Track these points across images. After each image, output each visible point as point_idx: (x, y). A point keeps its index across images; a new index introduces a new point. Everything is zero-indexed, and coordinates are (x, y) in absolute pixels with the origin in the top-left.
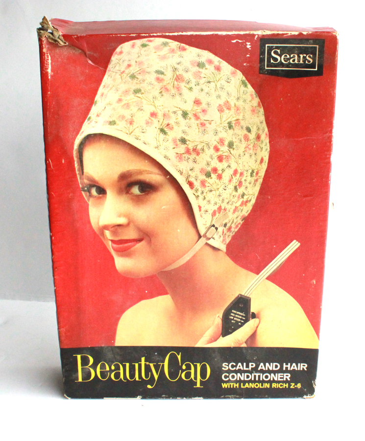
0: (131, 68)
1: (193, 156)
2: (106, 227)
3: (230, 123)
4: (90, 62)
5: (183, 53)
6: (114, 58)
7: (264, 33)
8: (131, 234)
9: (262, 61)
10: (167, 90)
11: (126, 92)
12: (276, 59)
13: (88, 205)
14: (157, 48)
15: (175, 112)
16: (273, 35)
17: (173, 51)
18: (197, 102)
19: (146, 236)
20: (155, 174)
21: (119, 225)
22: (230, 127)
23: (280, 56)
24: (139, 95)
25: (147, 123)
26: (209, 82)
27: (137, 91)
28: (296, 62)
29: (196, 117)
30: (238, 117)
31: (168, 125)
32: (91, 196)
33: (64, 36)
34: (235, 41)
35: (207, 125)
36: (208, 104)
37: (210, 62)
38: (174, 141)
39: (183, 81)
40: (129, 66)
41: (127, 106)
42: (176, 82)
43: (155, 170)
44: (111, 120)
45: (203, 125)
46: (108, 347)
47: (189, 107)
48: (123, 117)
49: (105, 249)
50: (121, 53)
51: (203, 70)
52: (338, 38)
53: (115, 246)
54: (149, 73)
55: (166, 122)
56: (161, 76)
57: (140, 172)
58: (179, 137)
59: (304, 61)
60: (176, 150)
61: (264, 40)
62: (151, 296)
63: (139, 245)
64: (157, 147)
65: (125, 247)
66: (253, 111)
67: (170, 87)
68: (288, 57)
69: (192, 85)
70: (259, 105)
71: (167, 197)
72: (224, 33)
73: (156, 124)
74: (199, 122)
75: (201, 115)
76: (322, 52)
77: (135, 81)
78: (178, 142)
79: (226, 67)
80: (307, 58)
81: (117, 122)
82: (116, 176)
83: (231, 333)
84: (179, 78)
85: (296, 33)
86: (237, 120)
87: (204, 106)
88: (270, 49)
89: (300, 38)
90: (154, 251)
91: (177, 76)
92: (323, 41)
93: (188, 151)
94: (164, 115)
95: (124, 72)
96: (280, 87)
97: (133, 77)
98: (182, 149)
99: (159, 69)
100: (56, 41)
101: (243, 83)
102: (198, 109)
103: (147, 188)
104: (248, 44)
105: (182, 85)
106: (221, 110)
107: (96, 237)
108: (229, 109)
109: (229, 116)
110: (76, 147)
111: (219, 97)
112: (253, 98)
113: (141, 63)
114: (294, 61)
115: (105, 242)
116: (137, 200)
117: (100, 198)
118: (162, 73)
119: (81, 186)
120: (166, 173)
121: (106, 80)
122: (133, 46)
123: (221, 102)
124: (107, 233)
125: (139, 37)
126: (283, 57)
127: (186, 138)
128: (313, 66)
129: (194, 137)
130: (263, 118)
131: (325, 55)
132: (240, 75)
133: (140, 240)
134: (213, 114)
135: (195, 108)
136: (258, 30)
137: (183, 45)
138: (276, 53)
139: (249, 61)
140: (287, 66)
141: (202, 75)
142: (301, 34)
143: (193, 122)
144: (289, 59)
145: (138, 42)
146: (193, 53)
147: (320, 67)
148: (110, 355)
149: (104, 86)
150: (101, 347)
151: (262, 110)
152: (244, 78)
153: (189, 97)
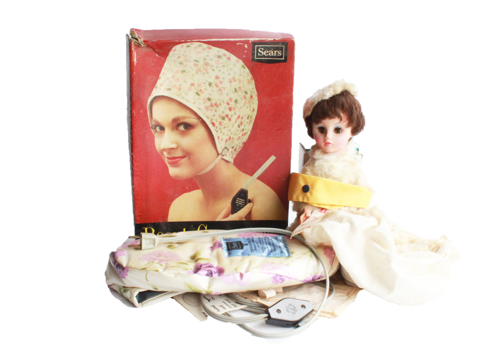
0: (180, 59)
1: (215, 108)
2: (164, 150)
3: (235, 89)
4: (157, 55)
5: (210, 50)
6: (171, 53)
7: (255, 40)
8: (179, 154)
9: (253, 54)
10: (200, 71)
11: (177, 72)
12: (261, 54)
13: (154, 137)
14: (196, 48)
15: (204, 83)
16: (260, 40)
17: (204, 49)
18: (217, 77)
19: (187, 154)
20: (193, 118)
21: (172, 149)
22: (236, 91)
23: (264, 51)
24: (184, 73)
25: (189, 89)
26: (224, 66)
27: (183, 71)
28: (272, 55)
29: (217, 86)
30: (240, 86)
31: (201, 90)
32: (156, 131)
33: (144, 41)
34: (238, 44)
35: (223, 90)
36: (223, 79)
37: (225, 55)
38: (204, 99)
39: (209, 65)
40: (179, 57)
41: (178, 80)
42: (205, 67)
43: (193, 116)
44: (168, 88)
45: (220, 90)
46: (163, 223)
47: (212, 80)
48: (175, 86)
49: (163, 162)
50: (175, 50)
51: (221, 60)
52: (295, 41)
53: (169, 161)
54: (190, 61)
55: (199, 89)
56: (197, 63)
57: (184, 118)
58: (207, 97)
59: (277, 54)
60: (205, 105)
61: (254, 43)
62: (190, 190)
63: (183, 160)
64: (194, 103)
65: (175, 162)
66: (249, 82)
67: (202, 69)
68: (268, 52)
69: (214, 68)
70: (252, 78)
71: (200, 132)
72: (232, 40)
73: (194, 90)
74: (218, 88)
75: (219, 85)
76: (286, 49)
77: (182, 66)
78: (206, 100)
79: (234, 58)
80: (278, 52)
81: (172, 89)
82: (170, 120)
83: (236, 212)
84: (207, 64)
85: (272, 39)
86: (240, 87)
87: (221, 79)
88: (258, 48)
89: (274, 42)
90: (192, 164)
91: (206, 63)
92: (287, 44)
93: (212, 105)
94: (198, 85)
95: (176, 61)
96: (263, 69)
97: (181, 63)
98: (208, 104)
99: (196, 59)
100: (139, 44)
101: (243, 66)
102: (218, 81)
103: (188, 126)
104: (246, 45)
105: (209, 68)
106: (230, 82)
107: (159, 156)
108: (235, 81)
109: (235, 85)
110: (148, 103)
111: (229, 74)
112: (248, 75)
113: (186, 56)
114: (271, 54)
115: (163, 159)
116: (183, 134)
117: (161, 132)
118: (198, 61)
119: (151, 126)
120: (199, 118)
121: (166, 65)
122: (182, 47)
123: (231, 77)
124: (165, 153)
125: (186, 42)
126: (265, 52)
127: (211, 98)
128: (281, 57)
129: (215, 97)
130: (254, 86)
131: (288, 51)
132: (241, 62)
133: (184, 157)
134: (226, 84)
135: (216, 80)
136: (251, 37)
137: (210, 46)
138: (261, 50)
139: (246, 54)
140: (268, 57)
141: (220, 62)
142: (275, 40)
143: (215, 88)
144: (268, 53)
145: (185, 45)
146: (215, 50)
147: (286, 57)
148: (164, 228)
149: (165, 69)
150: (160, 223)
151: (253, 82)
152: (243, 64)
153: (213, 74)
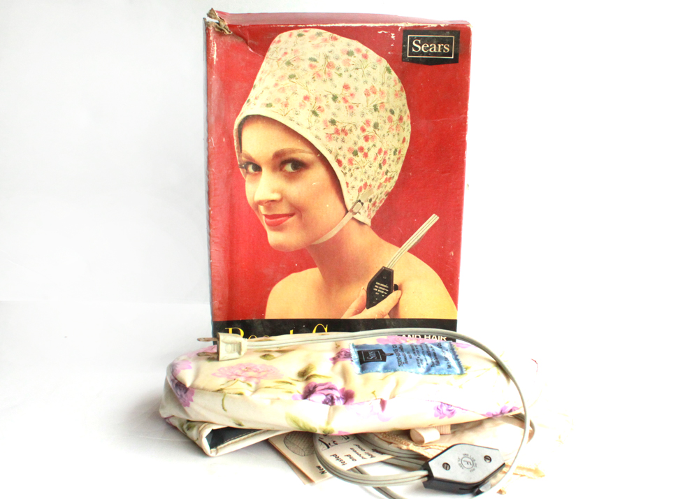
0: (287, 56)
1: (342, 136)
2: (260, 203)
3: (375, 106)
4: (250, 49)
5: (335, 42)
6: (272, 47)
7: (407, 26)
8: (283, 209)
9: (405, 49)
10: (319, 76)
11: (282, 77)
12: (417, 49)
13: (245, 181)
14: (312, 38)
15: (326, 96)
16: (415, 27)
17: (325, 40)
18: (346, 87)
19: (297, 210)
20: (307, 152)
21: (273, 201)
22: (376, 109)
23: (421, 46)
24: (294, 80)
25: (301, 105)
26: (357, 69)
27: (292, 77)
28: (435, 51)
29: (345, 100)
30: (382, 101)
31: (319, 107)
32: (248, 172)
33: (229, 26)
34: (381, 32)
35: (355, 107)
36: (356, 89)
37: (358, 50)
38: (325, 122)
39: (334, 67)
40: (286, 53)
41: (283, 90)
42: (327, 69)
43: (308, 149)
44: (268, 102)
45: (351, 107)
46: (258, 320)
47: (338, 91)
48: (279, 100)
49: (259, 222)
50: (279, 41)
51: (352, 58)
52: (472, 29)
53: (268, 220)
54: (303, 60)
55: (318, 105)
56: (314, 63)
57: (293, 151)
58: (329, 119)
59: (442, 50)
60: (327, 131)
61: (407, 31)
62: (301, 269)
63: (290, 220)
64: (309, 128)
65: (277, 222)
66: (396, 95)
67: (322, 73)
68: (428, 46)
69: (342, 71)
70: (402, 89)
71: (317, 175)
72: (372, 25)
73: (309, 107)
74: (347, 105)
75: (349, 99)
76: (457, 42)
77: (290, 67)
78: (328, 124)
79: (373, 56)
80: (445, 47)
81: (274, 105)
82: (271, 155)
83: (375, 305)
84: (330, 65)
85: (435, 25)
86: (382, 103)
87: (352, 90)
88: (412, 39)
89: (439, 30)
90: (305, 225)
91: (329, 63)
92: (459, 32)
93: (337, 132)
94: (316, 99)
95: (280, 59)
96: (420, 74)
97: (289, 63)
98: (331, 129)
99: (313, 57)
100: (221, 30)
101: (388, 69)
102: (347, 93)
103: (300, 166)
104: (393, 34)
105: (333, 71)
106: (367, 94)
107: (252, 212)
108: (375, 93)
109: (375, 99)
110: (236, 127)
111: (366, 82)
112: (396, 84)
113: (296, 51)
114: (433, 50)
115: (259, 217)
116: (291, 177)
117: (256, 175)
118: (315, 60)
119: (239, 163)
120: (316, 151)
121: (265, 66)
122: (290, 36)
123: (368, 87)
124: (262, 208)
125: (296, 28)
126: (423, 46)
127: (336, 119)
128: (450, 54)
129: (343, 119)
130: (405, 101)
131: (461, 45)
132: (385, 63)
133: (291, 215)
134: (360, 98)
135: (345, 92)
136: (399, 22)
137: (335, 35)
138: (417, 43)
139: (393, 50)
140: (428, 54)
141: (351, 63)
142: (439, 26)
143: (342, 105)
144: (429, 48)
145: (295, 32)
146: (343, 42)
147: (456, 55)
148: (260, 328)
149: (262, 72)
150: (252, 321)
151: (404, 94)
152: (388, 66)
153: (340, 83)
